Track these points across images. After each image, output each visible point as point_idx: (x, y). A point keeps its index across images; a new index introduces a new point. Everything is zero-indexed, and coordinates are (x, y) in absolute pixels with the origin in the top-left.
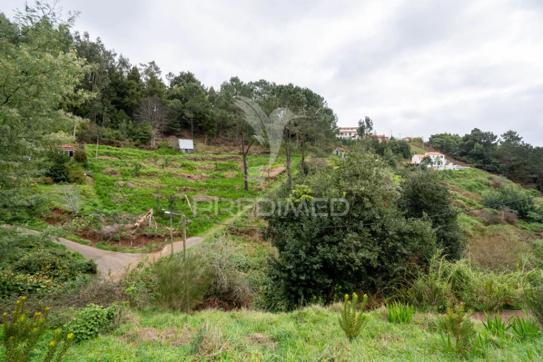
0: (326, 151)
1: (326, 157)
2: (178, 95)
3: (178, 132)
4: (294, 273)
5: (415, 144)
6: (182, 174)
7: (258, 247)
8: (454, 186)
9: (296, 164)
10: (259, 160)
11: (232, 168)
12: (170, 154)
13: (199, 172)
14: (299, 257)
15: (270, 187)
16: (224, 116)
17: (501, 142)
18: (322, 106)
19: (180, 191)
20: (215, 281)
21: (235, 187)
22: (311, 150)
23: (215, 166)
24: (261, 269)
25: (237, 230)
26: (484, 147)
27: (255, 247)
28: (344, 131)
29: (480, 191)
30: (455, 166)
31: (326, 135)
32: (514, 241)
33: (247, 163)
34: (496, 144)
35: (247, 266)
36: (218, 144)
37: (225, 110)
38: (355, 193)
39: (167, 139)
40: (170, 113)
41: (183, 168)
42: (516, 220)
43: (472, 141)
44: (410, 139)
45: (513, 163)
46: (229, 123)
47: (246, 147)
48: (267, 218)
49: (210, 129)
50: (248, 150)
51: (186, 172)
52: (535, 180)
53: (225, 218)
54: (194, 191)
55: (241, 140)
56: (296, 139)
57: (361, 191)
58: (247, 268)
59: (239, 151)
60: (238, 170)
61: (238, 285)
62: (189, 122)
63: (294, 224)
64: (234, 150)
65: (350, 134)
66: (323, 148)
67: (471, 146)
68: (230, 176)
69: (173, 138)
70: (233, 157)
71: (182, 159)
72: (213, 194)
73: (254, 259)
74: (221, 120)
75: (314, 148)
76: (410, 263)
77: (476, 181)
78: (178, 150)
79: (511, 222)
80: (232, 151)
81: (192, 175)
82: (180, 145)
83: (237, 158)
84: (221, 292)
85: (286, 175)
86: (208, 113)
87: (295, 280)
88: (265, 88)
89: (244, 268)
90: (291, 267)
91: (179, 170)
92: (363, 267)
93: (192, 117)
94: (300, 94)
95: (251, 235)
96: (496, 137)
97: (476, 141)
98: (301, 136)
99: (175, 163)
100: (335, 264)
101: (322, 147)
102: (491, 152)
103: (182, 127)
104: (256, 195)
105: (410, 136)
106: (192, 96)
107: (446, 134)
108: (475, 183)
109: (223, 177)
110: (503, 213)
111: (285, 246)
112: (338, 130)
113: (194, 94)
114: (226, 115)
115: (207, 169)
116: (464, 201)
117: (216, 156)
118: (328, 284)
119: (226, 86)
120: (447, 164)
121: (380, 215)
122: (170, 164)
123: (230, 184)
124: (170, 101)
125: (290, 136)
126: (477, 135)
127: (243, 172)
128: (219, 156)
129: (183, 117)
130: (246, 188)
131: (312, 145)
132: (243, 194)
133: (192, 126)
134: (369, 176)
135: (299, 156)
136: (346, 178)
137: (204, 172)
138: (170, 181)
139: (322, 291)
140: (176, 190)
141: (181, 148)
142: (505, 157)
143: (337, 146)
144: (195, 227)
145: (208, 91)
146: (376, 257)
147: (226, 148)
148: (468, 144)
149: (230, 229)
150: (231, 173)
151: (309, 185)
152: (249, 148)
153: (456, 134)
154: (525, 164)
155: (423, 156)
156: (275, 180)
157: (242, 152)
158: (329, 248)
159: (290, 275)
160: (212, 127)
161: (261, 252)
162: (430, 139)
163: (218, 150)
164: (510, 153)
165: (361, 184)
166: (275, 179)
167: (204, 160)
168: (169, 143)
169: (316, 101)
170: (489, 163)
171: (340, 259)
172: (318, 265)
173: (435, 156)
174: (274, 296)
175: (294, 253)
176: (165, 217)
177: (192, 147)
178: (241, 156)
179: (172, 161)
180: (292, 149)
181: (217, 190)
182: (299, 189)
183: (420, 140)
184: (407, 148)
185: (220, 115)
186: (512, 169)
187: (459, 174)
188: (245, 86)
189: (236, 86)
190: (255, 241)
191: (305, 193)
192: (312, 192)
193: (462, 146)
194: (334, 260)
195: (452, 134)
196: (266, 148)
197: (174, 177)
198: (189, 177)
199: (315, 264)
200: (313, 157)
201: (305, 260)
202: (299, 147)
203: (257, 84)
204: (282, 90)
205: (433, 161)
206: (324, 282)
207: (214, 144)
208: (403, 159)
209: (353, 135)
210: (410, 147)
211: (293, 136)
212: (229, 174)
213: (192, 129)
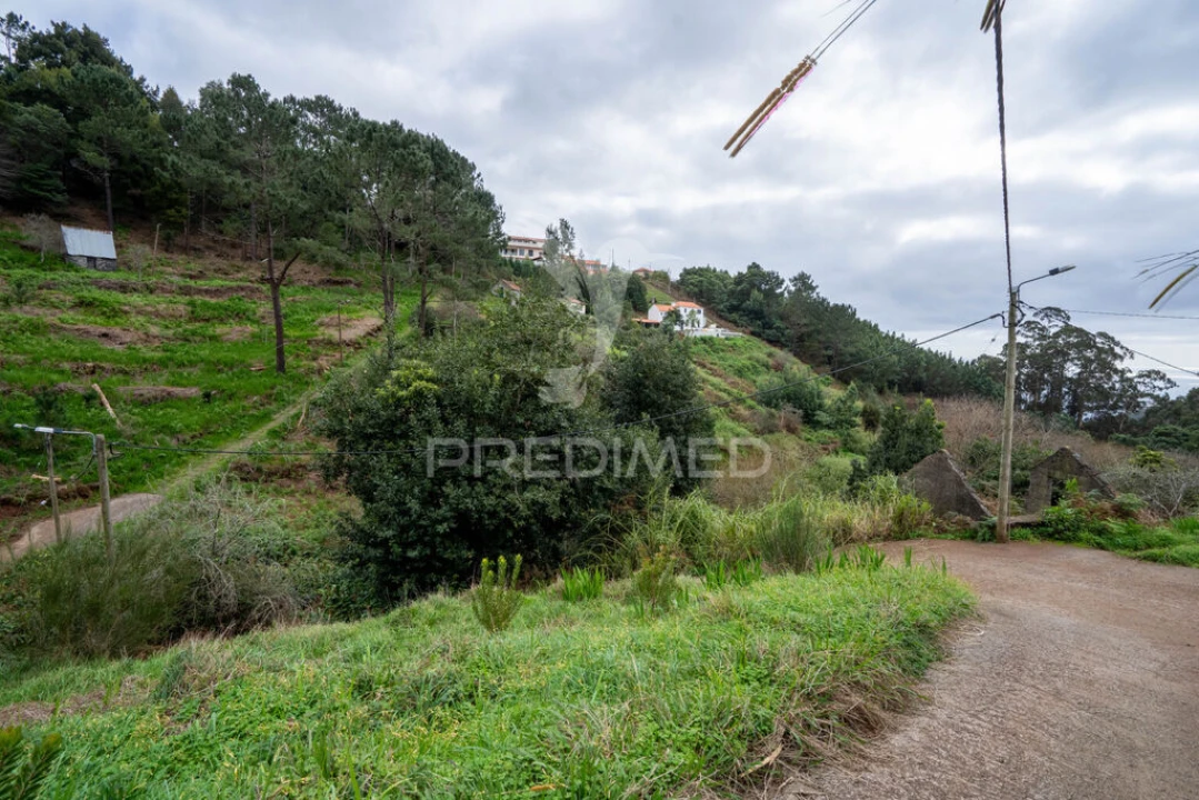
0: (476, 286)
1: (474, 300)
2: (48, 91)
3: (59, 204)
4: (395, 545)
5: (654, 282)
6: (81, 326)
7: (315, 506)
8: (715, 367)
9: (409, 312)
10: (315, 299)
11: (240, 316)
12: (32, 266)
13: (137, 324)
14: (406, 513)
15: (343, 366)
16: (212, 180)
17: (789, 292)
18: (471, 184)
19: (76, 374)
20: (202, 592)
21: (251, 366)
22: (442, 283)
23: (190, 309)
24: (323, 554)
25: (259, 470)
26: (764, 299)
27: (308, 506)
28: (517, 244)
29: (754, 377)
30: (720, 330)
31: (475, 251)
32: (790, 460)
33: (282, 303)
34: (782, 294)
35: (289, 551)
36: (195, 249)
37: (218, 162)
38: (521, 376)
39: (18, 221)
40: (23, 143)
41: (82, 310)
42: (800, 427)
43: (748, 286)
44: (646, 272)
45: (804, 330)
46: (228, 200)
47: (279, 266)
48: (332, 434)
49: (170, 207)
50: (284, 273)
51: (96, 323)
52: (829, 360)
53: (222, 442)
54: (126, 373)
55: (265, 246)
56: (408, 255)
57: (532, 374)
58: (286, 556)
59: (260, 274)
60: (257, 322)
61: (263, 593)
62: (97, 179)
63: (395, 443)
64: (246, 269)
65: (531, 253)
66: (470, 281)
67: (746, 294)
68: (234, 336)
69: (43, 221)
70: (242, 289)
71: (78, 284)
72: (184, 382)
73: (306, 533)
74: (205, 188)
75: (448, 279)
76: (621, 507)
77: (750, 359)
78: (63, 259)
79: (791, 430)
80: (238, 272)
81: (117, 331)
82: (69, 242)
83: (253, 291)
84: (220, 614)
85: (383, 337)
86: (161, 162)
87: (399, 559)
88: (330, 120)
89: (279, 557)
90: (390, 533)
91: (69, 315)
92: (532, 521)
93: (107, 166)
94: (417, 151)
95: (298, 479)
96: (783, 281)
97: (753, 286)
98: (421, 249)
99: (54, 296)
100: (481, 518)
101: (467, 277)
102: (774, 308)
103: (69, 192)
104: (307, 383)
105: (647, 268)
106: (106, 106)
107: (708, 269)
108: (748, 363)
109: (213, 338)
110: (782, 414)
111: (375, 490)
112: (504, 241)
113: (112, 102)
114: (219, 176)
115: (163, 317)
116: (729, 394)
117: (192, 283)
118: (468, 560)
119: (218, 97)
120: (706, 326)
121: (569, 420)
122: (34, 297)
123: (236, 356)
124: (20, 107)
125: (393, 244)
126: (756, 278)
127: (271, 325)
128: (200, 282)
129: (74, 164)
130: (281, 367)
131: (444, 271)
132: (273, 381)
133: (108, 191)
134: (549, 344)
135: (416, 294)
136: (506, 347)
137: (156, 324)
138: (39, 344)
139: (456, 576)
140: (62, 372)
141: (70, 252)
142: (793, 319)
143: (502, 276)
144: (132, 470)
145: (159, 99)
146: (558, 499)
147: (223, 263)
148: (742, 290)
149: (239, 468)
150: (238, 328)
151: (431, 361)
152: (286, 268)
153: (724, 270)
154: (819, 332)
155: (667, 308)
156: (356, 349)
157: (267, 276)
158: (468, 489)
159: (388, 551)
160: (173, 204)
161: (323, 517)
162: (681, 275)
163: (195, 266)
164: (799, 312)
165: (535, 360)
166: (356, 345)
167: (151, 292)
168: (24, 235)
169: (455, 172)
170: (770, 328)
171: (489, 507)
172: (445, 525)
173: (689, 310)
174: (354, 603)
175: (396, 505)
176: (24, 447)
177: (111, 253)
178: (266, 288)
179: (40, 288)
180: (398, 277)
181: (196, 372)
182: (408, 368)
183: (663, 277)
184: (640, 291)
185: (201, 174)
186: (801, 339)
187: (725, 345)
188: (273, 106)
189: (247, 102)
190: (308, 492)
191: (420, 378)
192: (435, 375)
193: (732, 293)
194: (478, 512)
195: (718, 270)
196: (332, 271)
197: (52, 336)
198: (105, 335)
199: (440, 522)
200: (445, 299)
201: (420, 516)
202: (414, 273)
203: (308, 105)
204: (374, 134)
205: (685, 318)
206: (460, 558)
207: (185, 250)
208: (633, 312)
209: (536, 255)
210: (645, 290)
211: (401, 247)
212: (231, 331)
213: (109, 202)
